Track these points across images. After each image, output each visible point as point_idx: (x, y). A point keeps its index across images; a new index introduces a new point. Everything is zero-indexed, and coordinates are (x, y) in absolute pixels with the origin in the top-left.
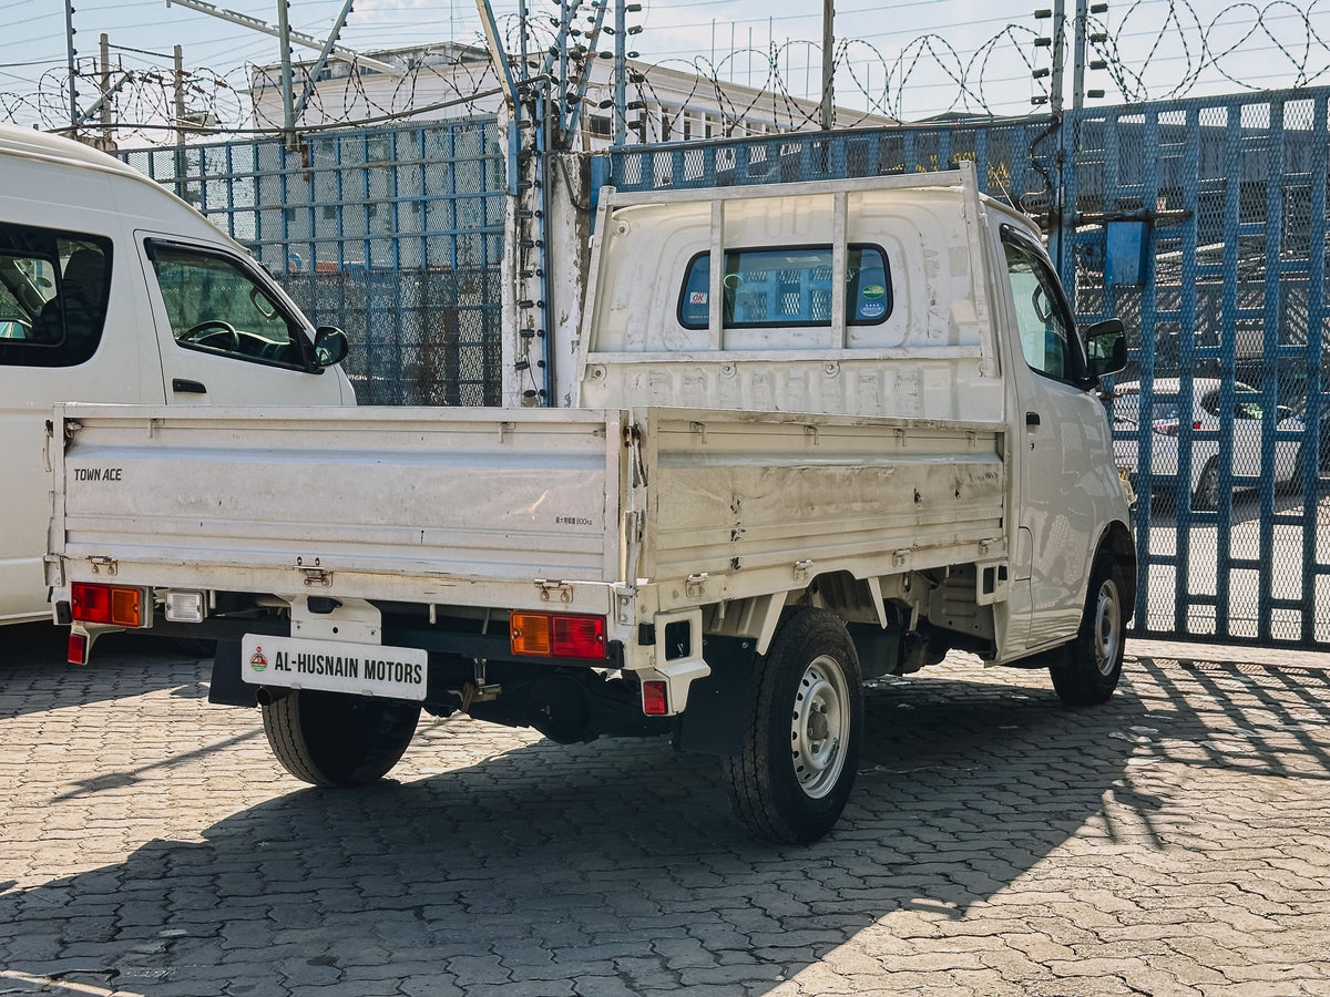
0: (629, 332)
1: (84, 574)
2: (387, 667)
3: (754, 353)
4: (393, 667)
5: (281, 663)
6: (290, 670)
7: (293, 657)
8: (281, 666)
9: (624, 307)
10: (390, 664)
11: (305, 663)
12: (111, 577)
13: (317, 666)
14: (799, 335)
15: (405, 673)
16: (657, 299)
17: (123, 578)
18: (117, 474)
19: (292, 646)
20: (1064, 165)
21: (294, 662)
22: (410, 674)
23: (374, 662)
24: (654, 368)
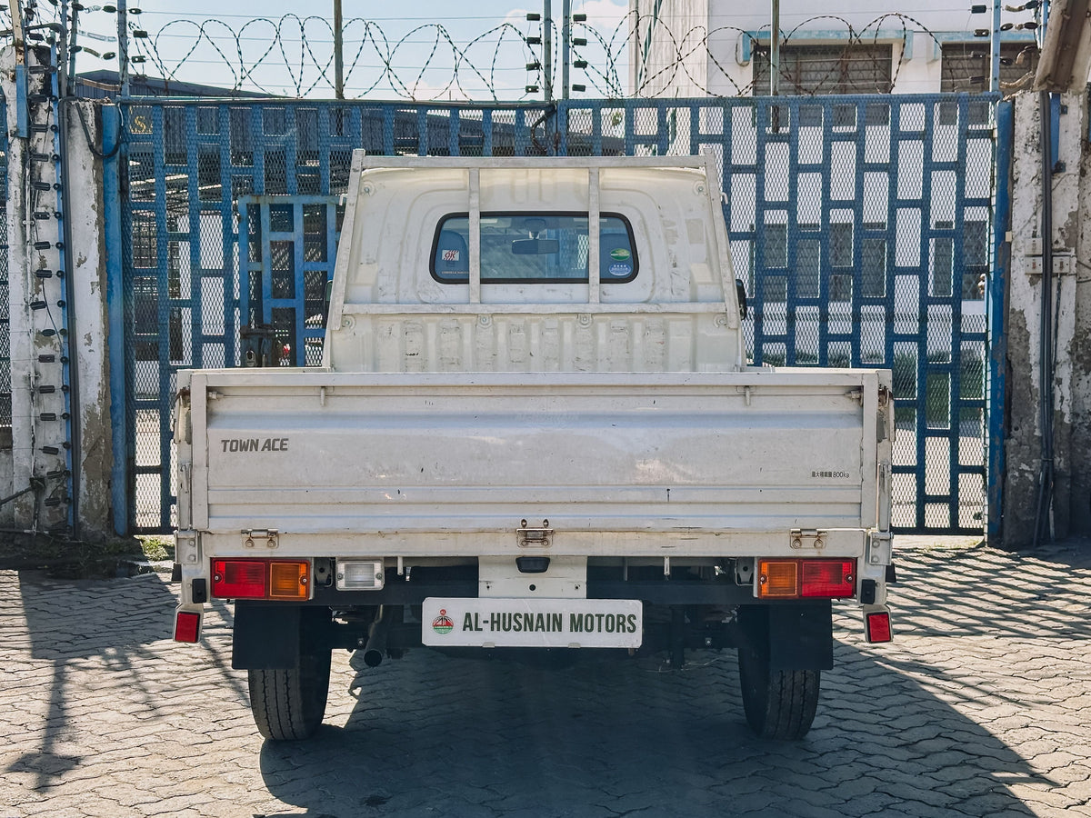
0: (380, 285)
1: (234, 549)
2: (596, 619)
3: (517, 306)
4: (603, 619)
5: (470, 623)
6: (481, 630)
7: (485, 616)
8: (470, 626)
9: (374, 262)
10: (600, 616)
11: (498, 622)
12: (269, 550)
13: (513, 623)
14: (553, 290)
15: (618, 623)
16: (406, 255)
17: (285, 549)
18: (282, 444)
19: (483, 606)
20: (560, 146)
21: (486, 622)
22: (623, 624)
23: (580, 616)
24: (409, 318)
